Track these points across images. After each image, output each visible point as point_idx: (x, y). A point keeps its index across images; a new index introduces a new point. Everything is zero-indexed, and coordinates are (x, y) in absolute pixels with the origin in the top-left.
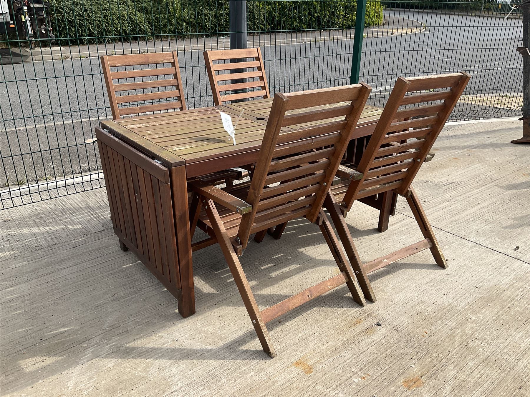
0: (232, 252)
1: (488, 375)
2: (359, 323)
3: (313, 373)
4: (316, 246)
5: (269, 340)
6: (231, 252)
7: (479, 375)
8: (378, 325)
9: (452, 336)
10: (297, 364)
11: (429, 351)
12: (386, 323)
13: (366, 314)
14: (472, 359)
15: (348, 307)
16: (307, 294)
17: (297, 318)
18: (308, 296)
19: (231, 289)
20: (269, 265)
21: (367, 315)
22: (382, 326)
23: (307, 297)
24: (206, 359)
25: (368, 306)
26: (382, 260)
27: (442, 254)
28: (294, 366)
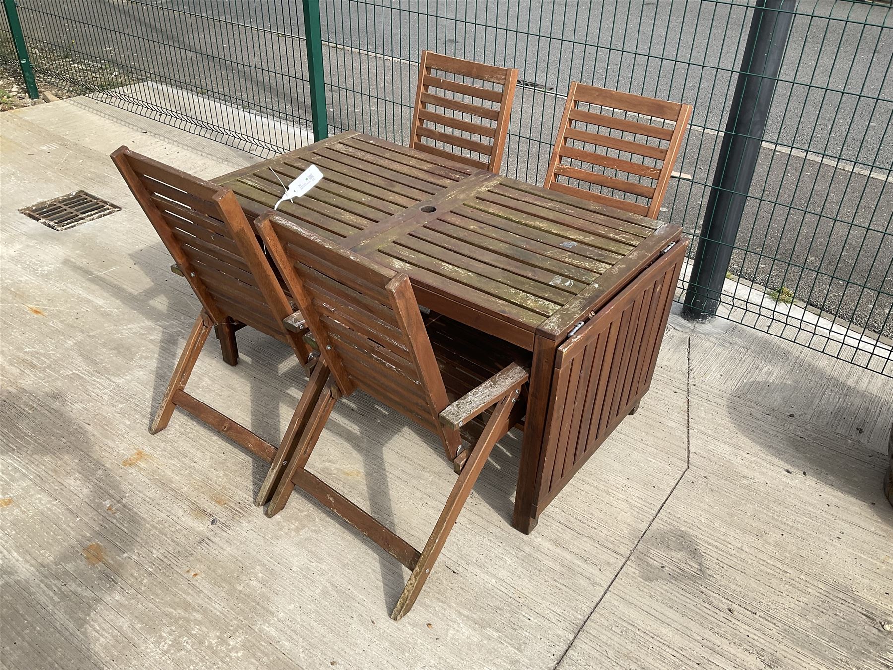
1: (98, 640)
2: (219, 502)
3: (123, 466)
4: (425, 445)
5: (158, 417)
7: (98, 628)
8: (214, 522)
9: (187, 606)
10: (139, 453)
11: (153, 575)
12: (218, 531)
13: (238, 509)
14: (132, 626)
16: (226, 425)
17: (228, 444)
19: (289, 383)
20: (353, 406)
21: (237, 511)
22: (211, 526)
23: (223, 427)
24: (154, 389)
26: (328, 493)
27: (406, 596)
28: (136, 451)
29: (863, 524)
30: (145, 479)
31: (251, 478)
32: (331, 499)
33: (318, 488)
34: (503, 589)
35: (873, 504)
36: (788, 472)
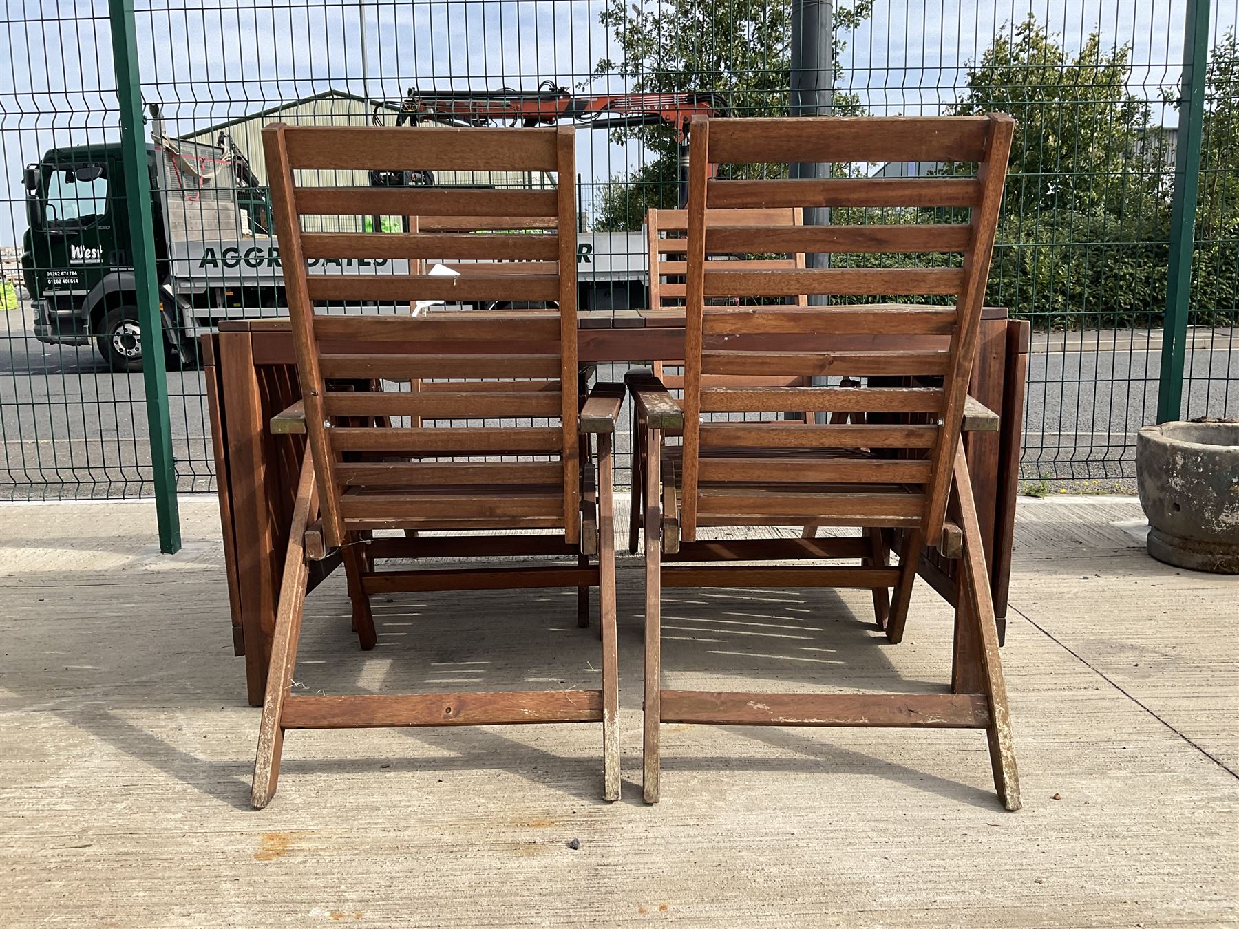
0: (294, 542)
2: (538, 826)
3: (266, 862)
5: (265, 764)
6: (291, 540)
8: (574, 846)
10: (272, 837)
12: (599, 850)
15: (575, 792)
16: (448, 705)
17: (431, 772)
18: (448, 710)
21: (586, 821)
22: (576, 852)
23: (444, 712)
25: (624, 809)
26: (749, 701)
27: (1010, 759)
28: (260, 838)
29: (1198, 586)
30: (343, 858)
31: (540, 785)
32: (761, 706)
33: (723, 703)
34: (1052, 741)
35: (1178, 574)
36: (1084, 578)
